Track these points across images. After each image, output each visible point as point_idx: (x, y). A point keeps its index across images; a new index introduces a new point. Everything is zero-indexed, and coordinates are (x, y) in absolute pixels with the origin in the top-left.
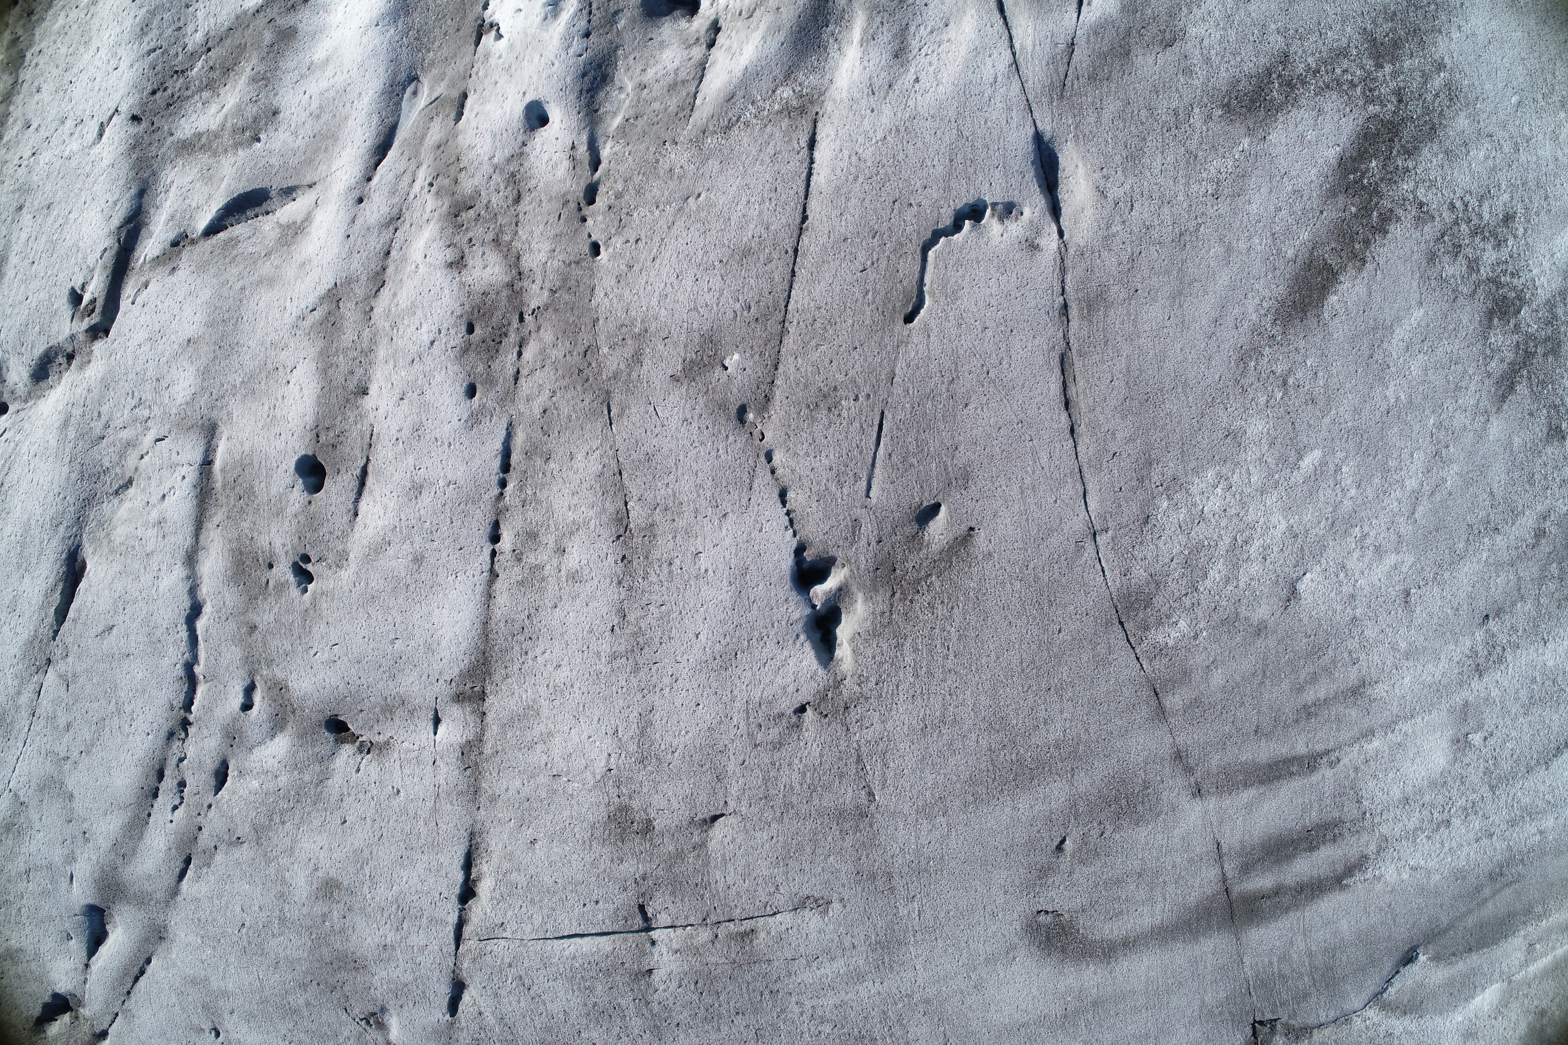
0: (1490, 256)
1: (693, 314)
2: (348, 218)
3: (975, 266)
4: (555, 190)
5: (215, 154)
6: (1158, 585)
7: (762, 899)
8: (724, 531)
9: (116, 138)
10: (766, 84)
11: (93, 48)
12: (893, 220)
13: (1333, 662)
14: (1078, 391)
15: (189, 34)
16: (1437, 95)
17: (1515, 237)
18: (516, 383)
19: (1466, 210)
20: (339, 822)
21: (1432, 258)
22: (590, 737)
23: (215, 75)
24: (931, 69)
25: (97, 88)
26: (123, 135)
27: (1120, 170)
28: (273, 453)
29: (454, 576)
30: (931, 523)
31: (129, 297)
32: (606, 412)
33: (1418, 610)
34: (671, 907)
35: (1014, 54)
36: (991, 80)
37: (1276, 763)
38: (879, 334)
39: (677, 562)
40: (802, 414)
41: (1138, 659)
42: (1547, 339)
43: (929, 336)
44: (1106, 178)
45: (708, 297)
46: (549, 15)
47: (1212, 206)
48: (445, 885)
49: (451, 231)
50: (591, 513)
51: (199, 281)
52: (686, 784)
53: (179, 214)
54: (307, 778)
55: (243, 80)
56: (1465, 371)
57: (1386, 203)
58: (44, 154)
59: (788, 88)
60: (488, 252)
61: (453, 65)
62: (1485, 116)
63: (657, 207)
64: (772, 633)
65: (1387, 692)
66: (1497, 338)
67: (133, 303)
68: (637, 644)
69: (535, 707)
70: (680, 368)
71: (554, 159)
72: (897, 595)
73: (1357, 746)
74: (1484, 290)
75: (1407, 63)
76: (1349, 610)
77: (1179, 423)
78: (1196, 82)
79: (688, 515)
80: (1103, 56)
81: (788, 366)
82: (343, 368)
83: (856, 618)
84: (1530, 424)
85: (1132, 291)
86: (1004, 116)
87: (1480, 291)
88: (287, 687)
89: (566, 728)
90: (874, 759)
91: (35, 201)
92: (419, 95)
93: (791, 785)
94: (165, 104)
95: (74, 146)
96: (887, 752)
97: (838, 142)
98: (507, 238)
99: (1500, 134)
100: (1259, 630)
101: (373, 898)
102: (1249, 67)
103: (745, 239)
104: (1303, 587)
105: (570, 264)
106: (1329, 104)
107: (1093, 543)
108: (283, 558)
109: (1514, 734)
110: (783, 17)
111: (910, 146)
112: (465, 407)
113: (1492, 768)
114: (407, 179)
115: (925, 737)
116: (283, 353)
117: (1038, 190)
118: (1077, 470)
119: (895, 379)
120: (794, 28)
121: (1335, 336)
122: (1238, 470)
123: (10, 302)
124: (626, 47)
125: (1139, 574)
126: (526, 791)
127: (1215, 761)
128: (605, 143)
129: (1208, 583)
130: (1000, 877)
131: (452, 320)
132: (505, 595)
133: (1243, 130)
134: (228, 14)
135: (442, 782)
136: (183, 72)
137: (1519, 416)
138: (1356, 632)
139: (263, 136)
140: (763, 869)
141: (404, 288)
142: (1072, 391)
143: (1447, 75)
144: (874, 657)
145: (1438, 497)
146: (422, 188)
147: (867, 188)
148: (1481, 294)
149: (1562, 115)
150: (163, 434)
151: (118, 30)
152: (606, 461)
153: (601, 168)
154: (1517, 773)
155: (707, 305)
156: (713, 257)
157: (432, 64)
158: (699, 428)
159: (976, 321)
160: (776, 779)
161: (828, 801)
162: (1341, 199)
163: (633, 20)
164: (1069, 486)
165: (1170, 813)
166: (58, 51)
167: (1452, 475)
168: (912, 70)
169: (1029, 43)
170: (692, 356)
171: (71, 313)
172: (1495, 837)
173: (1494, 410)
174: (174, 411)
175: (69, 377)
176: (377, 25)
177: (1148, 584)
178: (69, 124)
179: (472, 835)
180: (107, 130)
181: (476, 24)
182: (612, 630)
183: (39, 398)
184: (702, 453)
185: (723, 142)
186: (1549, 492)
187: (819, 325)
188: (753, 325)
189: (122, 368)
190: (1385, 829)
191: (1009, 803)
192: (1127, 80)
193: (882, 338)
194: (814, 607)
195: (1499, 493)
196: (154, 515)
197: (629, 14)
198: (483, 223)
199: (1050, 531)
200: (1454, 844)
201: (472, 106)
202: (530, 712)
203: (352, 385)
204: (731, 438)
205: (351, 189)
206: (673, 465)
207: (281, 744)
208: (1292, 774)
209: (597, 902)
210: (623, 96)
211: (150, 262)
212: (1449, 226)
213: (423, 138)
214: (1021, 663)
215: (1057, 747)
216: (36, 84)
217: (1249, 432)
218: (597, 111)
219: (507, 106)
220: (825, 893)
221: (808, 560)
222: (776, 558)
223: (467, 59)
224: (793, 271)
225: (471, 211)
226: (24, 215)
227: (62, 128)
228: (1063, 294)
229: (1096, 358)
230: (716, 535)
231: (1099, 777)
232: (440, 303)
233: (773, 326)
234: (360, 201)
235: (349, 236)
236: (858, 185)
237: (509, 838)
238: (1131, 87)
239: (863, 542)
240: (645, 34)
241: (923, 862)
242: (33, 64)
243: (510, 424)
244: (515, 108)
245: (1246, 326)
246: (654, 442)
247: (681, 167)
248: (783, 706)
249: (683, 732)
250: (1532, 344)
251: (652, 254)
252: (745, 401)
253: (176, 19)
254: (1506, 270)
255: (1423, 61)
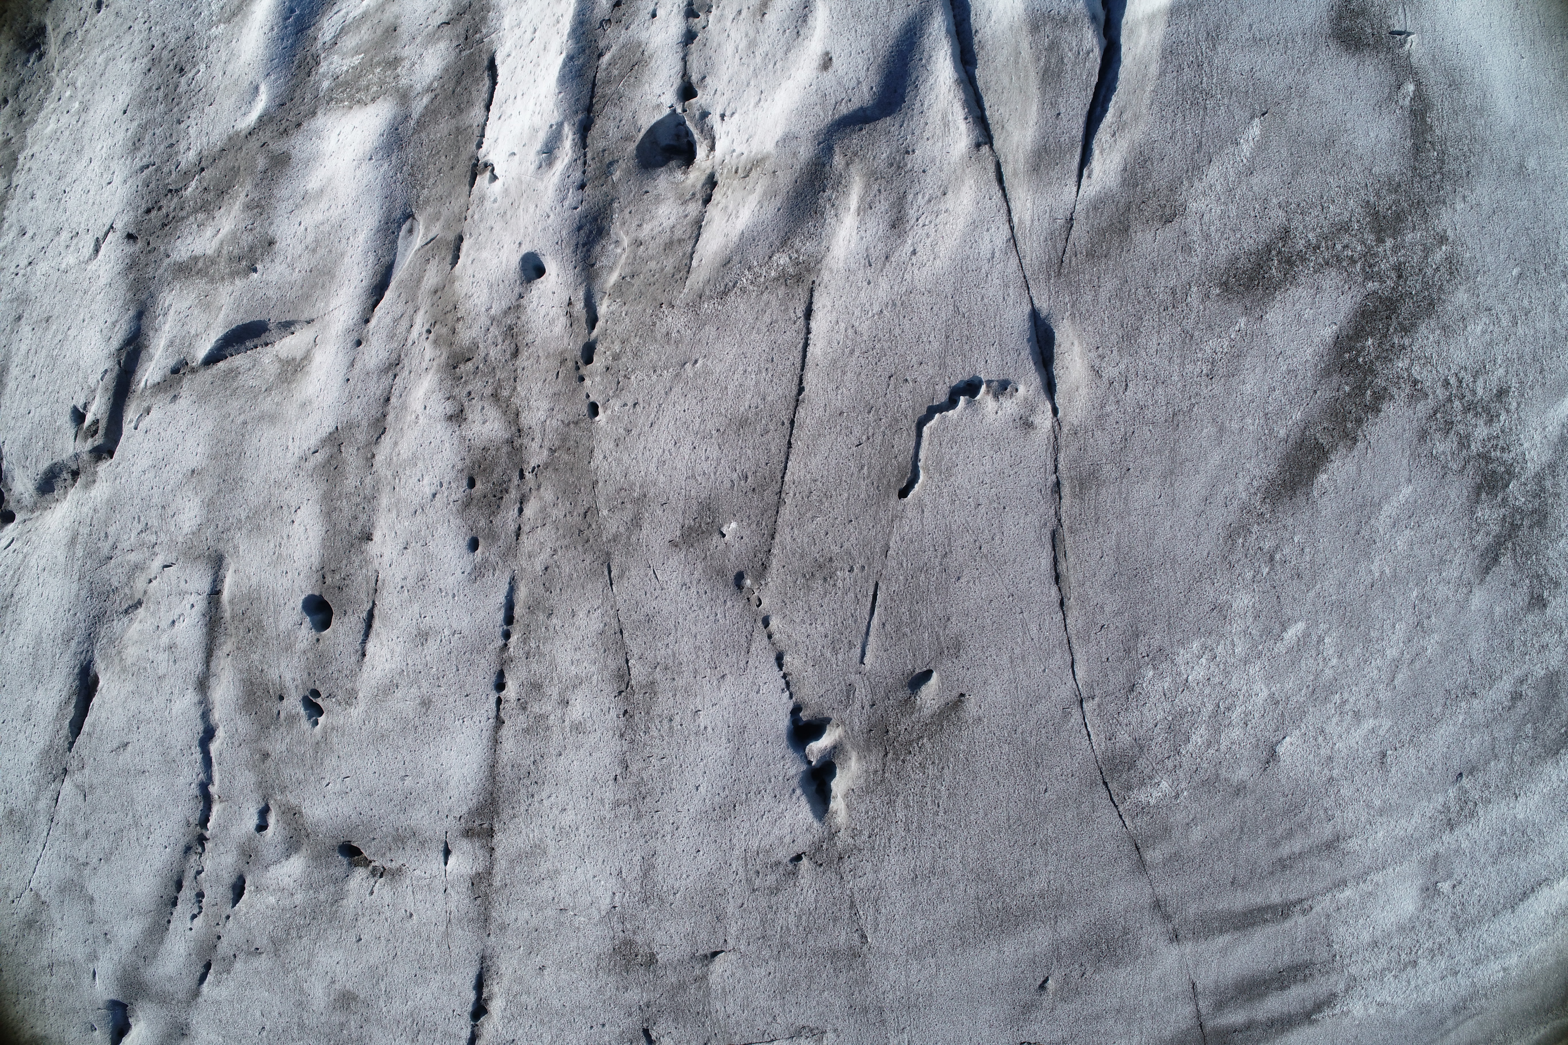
0: (1481, 431)
1: (691, 482)
2: (346, 361)
3: (970, 444)
4: (552, 346)
5: (212, 281)
6: (1141, 748)
7: (761, 1028)
8: (723, 691)
9: (112, 257)
10: (762, 249)
11: (85, 161)
12: (888, 396)
13: (1309, 819)
14: (1069, 566)
15: (182, 151)
16: (1437, 269)
17: (1508, 411)
18: (517, 539)
19: (1460, 386)
20: (354, 940)
21: (1423, 435)
22: (595, 877)
23: (210, 196)
24: (928, 241)
25: (91, 201)
26: (119, 253)
27: (1115, 349)
28: (280, 590)
29: (461, 721)
30: (923, 688)
31: (131, 421)
32: (606, 573)
33: (1393, 770)
34: (674, 1031)
35: (1012, 228)
36: (989, 256)
37: (1251, 912)
38: (874, 508)
39: (677, 718)
40: (798, 582)
41: (1120, 816)
42: (1534, 511)
43: (923, 511)
44: (1102, 357)
45: (705, 466)
46: (544, 164)
47: (1207, 386)
48: (458, 1003)
49: (450, 383)
50: (593, 669)
51: (200, 411)
52: (688, 923)
53: (178, 341)
54: (322, 897)
55: (238, 206)
56: (1451, 545)
57: (1380, 382)
58: (41, 264)
59: (784, 255)
60: (487, 407)
61: (448, 204)
62: (1484, 289)
63: (655, 371)
64: (769, 788)
65: (1360, 846)
66: (1484, 512)
67: (136, 428)
68: (640, 793)
69: (542, 846)
70: (678, 533)
71: (551, 314)
72: (890, 755)
73: (1329, 895)
74: (1474, 466)
75: (1409, 237)
76: (1326, 771)
77: (1167, 597)
78: (1195, 260)
79: (687, 674)
80: (1102, 232)
81: (784, 536)
82: (347, 512)
83: (850, 775)
84: (1512, 594)
85: (1124, 470)
86: (1000, 293)
87: (1469, 467)
88: (300, 813)
89: (572, 867)
90: (867, 906)
91: (33, 313)
92: (415, 233)
93: (787, 927)
94: (160, 223)
95: (71, 259)
96: (879, 898)
97: (834, 313)
98: (505, 393)
99: (1499, 307)
100: (1239, 790)
101: (389, 1012)
102: (1249, 244)
103: (742, 409)
104: (1283, 749)
105: (569, 424)
106: (1328, 281)
107: (1080, 709)
108: (293, 691)
109: (1482, 881)
110: (779, 182)
111: (906, 321)
112: (467, 561)
113: (1459, 913)
114: (404, 323)
115: (915, 886)
116: (287, 492)
117: (1033, 368)
118: (1065, 641)
119: (889, 552)
120: (790, 193)
121: (1323, 513)
122: (1223, 642)
123: (13, 414)
124: (621, 200)
125: (1124, 738)
126: (534, 922)
127: (1192, 909)
128: (602, 299)
129: (1190, 747)
130: (986, 1012)
131: (453, 474)
132: (511, 741)
133: (1240, 309)
134: (221, 134)
135: (453, 909)
136: (177, 191)
137: (1502, 586)
138: (1332, 791)
139: (259, 266)
140: (761, 1000)
141: (405, 438)
142: (1063, 567)
143: (1449, 248)
144: (867, 812)
145: (1417, 665)
146: (420, 335)
147: (863, 362)
148: (1470, 470)
149: (1563, 285)
150: (170, 561)
151: (110, 142)
152: (607, 619)
153: (600, 324)
154: (1483, 917)
155: (704, 474)
156: (710, 425)
157: (427, 202)
158: (698, 592)
159: (969, 498)
160: (773, 921)
161: (823, 942)
162: (1336, 378)
163: (628, 172)
164: (1058, 656)
165: (1148, 956)
166: (50, 157)
167: (1432, 645)
168: (910, 242)
169: (1027, 217)
170: (690, 522)
171: (74, 432)
172: (1460, 975)
173: (1477, 581)
174: (180, 539)
175: (74, 494)
176: (371, 159)
177: (1132, 747)
178: (65, 235)
179: (483, 959)
180: (103, 246)
181: (471, 164)
182: (615, 779)
183: (45, 509)
184: (701, 617)
185: (720, 308)
186: (1527, 657)
187: (815, 497)
188: (750, 495)
189: (128, 492)
190: (1353, 970)
191: (995, 946)
192: (1125, 257)
193: (877, 512)
194: (810, 762)
195: (1478, 659)
196: (165, 640)
197: (624, 166)
198: (482, 376)
199: (1039, 699)
200: (1420, 982)
201: (468, 251)
202: (537, 851)
203: (356, 530)
204: (729, 603)
205: (349, 331)
206: (673, 627)
207: (296, 864)
208: (1266, 921)
209: (603, 1025)
210: (619, 251)
211: (151, 388)
212: (1442, 403)
213: (419, 281)
214: (1008, 820)
215: (1042, 897)
216: (30, 190)
217: (1235, 606)
218: (593, 265)
219: (504, 254)
220: (820, 1024)
221: (804, 719)
222: (773, 719)
223: (462, 200)
224: (789, 443)
225: (470, 364)
226: (23, 326)
227: (57, 239)
228: (1055, 472)
229: (1088, 535)
230: (715, 694)
231: (1081, 924)
232: (441, 457)
233: (770, 496)
234: (359, 343)
235: (348, 380)
236: (854, 359)
237: (519, 964)
238: (1129, 265)
239: (857, 705)
240: (641, 187)
241: (913, 999)
242: (26, 168)
243: (513, 580)
244: (511, 259)
245: (1235, 505)
246: (654, 604)
247: (678, 331)
248: (780, 855)
249: (684, 876)
250: (1518, 517)
251: (650, 419)
252: (742, 568)
253: (168, 135)
254: (1497, 445)
255: (1425, 234)
